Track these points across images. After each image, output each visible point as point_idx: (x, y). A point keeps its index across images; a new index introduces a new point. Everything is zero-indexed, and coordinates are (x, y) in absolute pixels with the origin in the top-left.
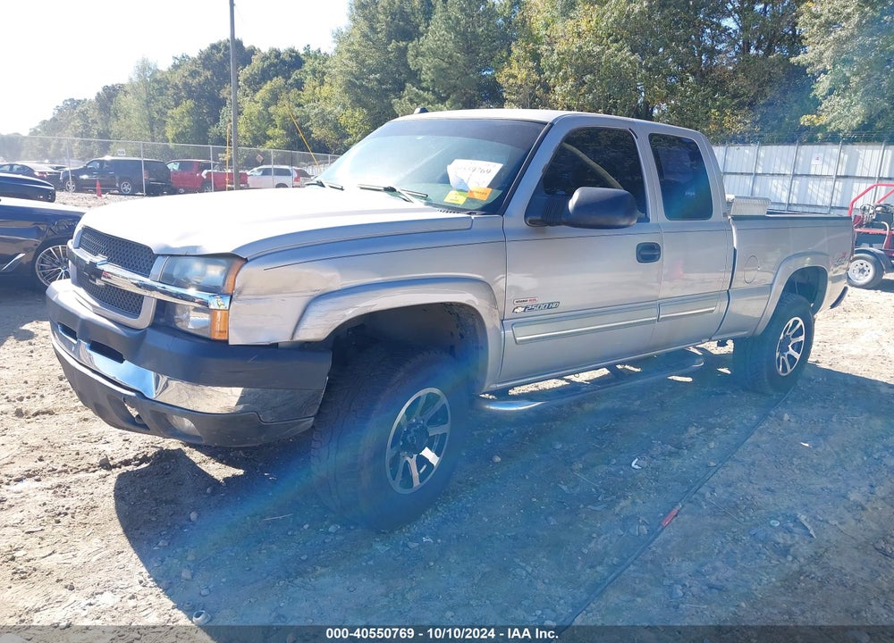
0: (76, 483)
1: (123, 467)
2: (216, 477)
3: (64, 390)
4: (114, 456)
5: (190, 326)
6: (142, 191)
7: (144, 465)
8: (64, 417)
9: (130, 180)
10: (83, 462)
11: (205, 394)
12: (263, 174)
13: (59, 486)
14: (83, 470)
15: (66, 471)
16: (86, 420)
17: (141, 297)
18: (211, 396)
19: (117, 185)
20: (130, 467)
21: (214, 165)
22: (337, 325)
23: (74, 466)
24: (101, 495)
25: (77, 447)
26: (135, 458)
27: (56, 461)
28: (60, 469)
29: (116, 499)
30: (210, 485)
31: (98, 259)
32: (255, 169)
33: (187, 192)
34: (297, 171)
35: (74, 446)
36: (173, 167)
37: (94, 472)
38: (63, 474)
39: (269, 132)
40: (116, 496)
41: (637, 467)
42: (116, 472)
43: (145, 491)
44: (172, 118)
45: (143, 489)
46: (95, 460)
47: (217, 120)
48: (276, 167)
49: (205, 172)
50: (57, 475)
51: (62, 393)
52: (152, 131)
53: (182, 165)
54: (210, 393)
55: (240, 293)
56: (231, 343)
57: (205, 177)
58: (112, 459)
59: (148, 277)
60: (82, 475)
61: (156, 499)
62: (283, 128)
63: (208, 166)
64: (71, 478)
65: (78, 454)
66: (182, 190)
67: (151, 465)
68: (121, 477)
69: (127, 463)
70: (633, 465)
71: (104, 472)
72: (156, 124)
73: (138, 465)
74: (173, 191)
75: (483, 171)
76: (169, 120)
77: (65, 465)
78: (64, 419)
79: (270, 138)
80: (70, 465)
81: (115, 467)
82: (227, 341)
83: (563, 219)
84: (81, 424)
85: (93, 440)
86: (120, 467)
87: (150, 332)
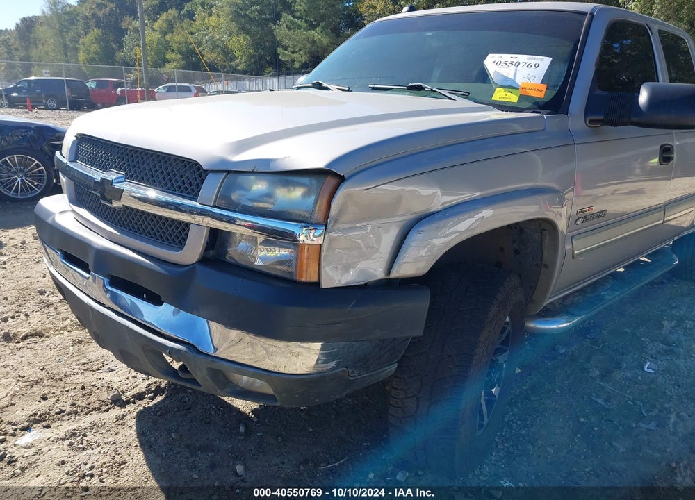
0: (92, 428)
1: (138, 403)
2: (242, 410)
3: (48, 306)
4: (124, 388)
5: (258, 262)
6: (65, 106)
7: (159, 398)
8: (56, 339)
9: (55, 97)
10: (93, 399)
11: (290, 352)
12: (167, 91)
13: (74, 435)
14: (94, 409)
15: (76, 413)
16: (80, 342)
17: (188, 225)
18: (298, 354)
19: (44, 101)
20: (146, 401)
21: (127, 83)
22: (439, 256)
23: (84, 404)
24: (125, 445)
25: (79, 378)
26: (148, 391)
27: (62, 399)
28: (68, 409)
29: (144, 449)
30: (240, 422)
31: (112, 175)
32: (160, 87)
33: (104, 106)
34: (196, 88)
35: (77, 376)
36: (91, 85)
37: (107, 411)
38: (73, 415)
39: (168, 56)
40: (142, 444)
41: (650, 371)
42: (133, 409)
43: (173, 435)
44: (83, 44)
45: (169, 433)
46: (106, 396)
47: (121, 47)
48: (179, 84)
49: (119, 89)
50: (66, 418)
51: (46, 311)
52: (66, 55)
53: (99, 84)
54: (298, 350)
55: (336, 221)
56: (324, 285)
57: (119, 94)
58: (123, 392)
59: (195, 200)
60: (95, 416)
61: (188, 446)
62: (180, 52)
63: (121, 85)
64: (84, 422)
65: (83, 388)
66: (100, 105)
67: (167, 397)
68: (141, 416)
69: (140, 397)
70: (646, 369)
71: (117, 411)
72: (69, 50)
73: (152, 399)
74: (93, 107)
75: (529, 66)
76: (81, 46)
77: (73, 405)
78: (57, 342)
79: (169, 62)
80: (79, 403)
81: (128, 402)
82: (318, 284)
83: (634, 119)
84: (76, 347)
85: (95, 368)
86: (134, 403)
87: (200, 268)
